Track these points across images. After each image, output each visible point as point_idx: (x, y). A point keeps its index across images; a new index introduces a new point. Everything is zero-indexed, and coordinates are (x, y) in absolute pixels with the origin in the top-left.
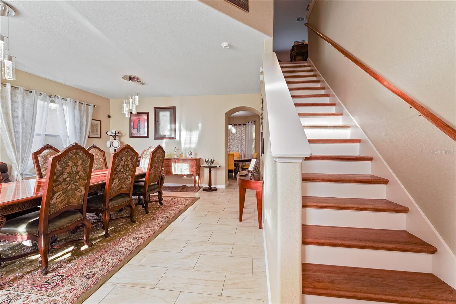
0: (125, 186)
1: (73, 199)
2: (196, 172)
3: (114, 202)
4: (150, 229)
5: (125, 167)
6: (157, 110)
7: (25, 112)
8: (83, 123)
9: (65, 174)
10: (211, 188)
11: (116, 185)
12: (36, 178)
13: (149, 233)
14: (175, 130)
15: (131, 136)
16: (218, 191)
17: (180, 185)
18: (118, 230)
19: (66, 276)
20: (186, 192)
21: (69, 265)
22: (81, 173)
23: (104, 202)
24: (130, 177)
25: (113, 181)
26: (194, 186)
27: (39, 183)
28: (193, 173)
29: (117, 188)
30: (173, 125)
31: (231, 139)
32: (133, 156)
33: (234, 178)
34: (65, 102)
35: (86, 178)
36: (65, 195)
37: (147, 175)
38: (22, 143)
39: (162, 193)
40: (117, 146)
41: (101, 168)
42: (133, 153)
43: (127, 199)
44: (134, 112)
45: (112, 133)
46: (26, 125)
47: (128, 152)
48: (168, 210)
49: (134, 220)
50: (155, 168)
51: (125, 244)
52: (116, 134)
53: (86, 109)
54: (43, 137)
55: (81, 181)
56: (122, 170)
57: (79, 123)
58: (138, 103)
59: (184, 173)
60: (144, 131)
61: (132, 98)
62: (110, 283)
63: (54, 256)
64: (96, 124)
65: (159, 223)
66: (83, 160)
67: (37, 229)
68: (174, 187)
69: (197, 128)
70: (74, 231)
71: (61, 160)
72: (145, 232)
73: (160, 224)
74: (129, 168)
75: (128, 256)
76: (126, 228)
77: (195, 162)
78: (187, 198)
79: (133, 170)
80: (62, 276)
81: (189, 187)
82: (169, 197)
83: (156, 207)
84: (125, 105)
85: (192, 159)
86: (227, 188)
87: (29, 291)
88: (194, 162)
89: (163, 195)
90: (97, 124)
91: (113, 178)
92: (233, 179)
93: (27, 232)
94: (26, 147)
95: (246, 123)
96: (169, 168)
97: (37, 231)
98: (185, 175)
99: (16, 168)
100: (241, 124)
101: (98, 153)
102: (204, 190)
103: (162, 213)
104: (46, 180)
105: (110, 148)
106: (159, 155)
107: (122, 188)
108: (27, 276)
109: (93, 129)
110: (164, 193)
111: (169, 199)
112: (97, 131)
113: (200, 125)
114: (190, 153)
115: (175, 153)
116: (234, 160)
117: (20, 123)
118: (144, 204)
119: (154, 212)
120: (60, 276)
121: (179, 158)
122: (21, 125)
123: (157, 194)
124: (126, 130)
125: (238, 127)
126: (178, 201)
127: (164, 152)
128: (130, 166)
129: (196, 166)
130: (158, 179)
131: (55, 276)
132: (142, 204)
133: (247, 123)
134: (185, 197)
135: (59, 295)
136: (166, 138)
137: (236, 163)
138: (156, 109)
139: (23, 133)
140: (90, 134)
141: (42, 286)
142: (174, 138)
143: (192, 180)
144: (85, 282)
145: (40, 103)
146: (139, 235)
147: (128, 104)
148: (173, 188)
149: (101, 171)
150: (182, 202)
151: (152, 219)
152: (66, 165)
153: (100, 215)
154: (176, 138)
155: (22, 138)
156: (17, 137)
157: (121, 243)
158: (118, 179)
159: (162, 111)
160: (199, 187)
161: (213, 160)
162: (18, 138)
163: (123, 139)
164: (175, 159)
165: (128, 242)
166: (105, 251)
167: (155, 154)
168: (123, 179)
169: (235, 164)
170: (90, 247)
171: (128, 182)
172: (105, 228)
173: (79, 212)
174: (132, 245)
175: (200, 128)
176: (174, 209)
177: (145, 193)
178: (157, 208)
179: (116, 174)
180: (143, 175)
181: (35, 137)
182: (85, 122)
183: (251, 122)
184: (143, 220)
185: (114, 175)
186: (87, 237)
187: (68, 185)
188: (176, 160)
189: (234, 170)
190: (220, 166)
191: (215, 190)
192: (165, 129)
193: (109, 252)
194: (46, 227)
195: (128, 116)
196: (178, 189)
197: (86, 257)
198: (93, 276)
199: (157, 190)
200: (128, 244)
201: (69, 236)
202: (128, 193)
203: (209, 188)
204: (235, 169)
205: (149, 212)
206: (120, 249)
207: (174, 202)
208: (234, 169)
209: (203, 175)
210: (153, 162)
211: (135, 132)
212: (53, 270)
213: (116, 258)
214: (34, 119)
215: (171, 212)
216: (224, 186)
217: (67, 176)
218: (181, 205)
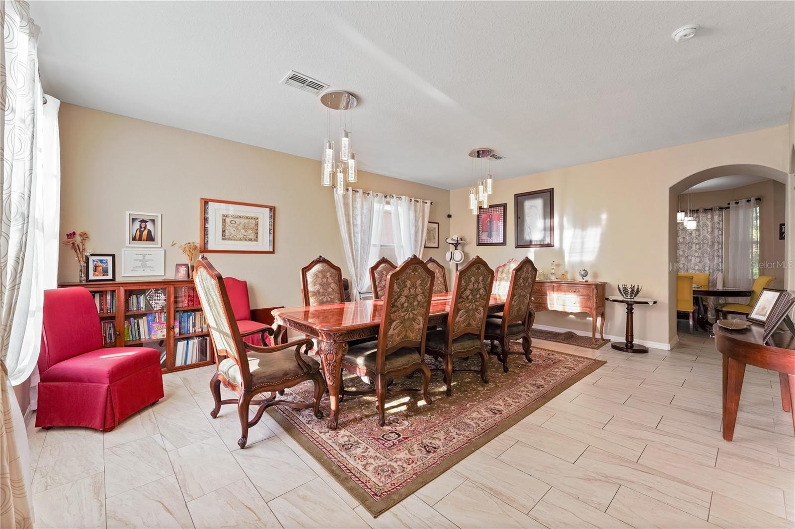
0: (475, 321)
1: (410, 332)
2: (597, 309)
3: (459, 344)
4: (513, 400)
5: (474, 291)
6: (520, 199)
7: (364, 219)
8: (418, 228)
9: (402, 298)
10: (632, 346)
11: (462, 319)
12: (373, 299)
13: (511, 408)
14: (552, 229)
15: (479, 244)
16: (649, 354)
17: (562, 330)
18: (463, 389)
19: (403, 438)
20: (575, 345)
21: (406, 423)
22: (419, 298)
23: (446, 343)
24: (481, 309)
25: (458, 313)
26: (591, 336)
27: (375, 306)
28: (591, 311)
29: (463, 324)
30: (548, 221)
31: (683, 243)
32: (485, 275)
33: (691, 331)
34: (399, 202)
35: (425, 305)
36: (402, 325)
37: (506, 308)
38: (361, 256)
39: (531, 341)
40: (459, 259)
41: (440, 291)
42: (486, 271)
43: (477, 343)
44: (485, 206)
45: (452, 239)
46: (364, 235)
47: (480, 269)
48: (542, 373)
49: (486, 379)
50: (519, 297)
51: (475, 415)
52: (459, 242)
53: (422, 209)
54: (378, 248)
55: (419, 308)
56: (470, 297)
57: (414, 229)
58: (491, 190)
59: (568, 310)
60: (498, 235)
61: (482, 184)
62: (456, 471)
63: (390, 403)
64: (433, 229)
65: (528, 394)
66: (422, 279)
67: (375, 365)
68: (550, 333)
69: (597, 222)
70: (410, 377)
71: (398, 279)
72: (505, 403)
73: (529, 396)
74: (480, 295)
75: (480, 437)
76: (474, 388)
77: (595, 291)
78: (579, 357)
79: (485, 297)
80: (399, 436)
81: (580, 337)
82: (542, 349)
83: (520, 364)
84: (472, 196)
85: (587, 285)
86: (673, 350)
87: (367, 441)
88: (593, 289)
89: (532, 345)
90: (435, 228)
91: (458, 308)
92: (690, 333)
93: (366, 366)
94: (363, 261)
95: (729, 204)
96: (541, 298)
97: (374, 367)
98: (572, 313)
99: (355, 285)
100: (711, 209)
101: (436, 269)
102: (616, 347)
103: (530, 376)
104: (384, 303)
105: (451, 263)
106: (526, 275)
107: (469, 325)
108: (366, 420)
109: (430, 236)
110: (535, 342)
111: (543, 353)
112: (434, 238)
113: (604, 217)
114: (583, 273)
115: (553, 271)
116: (693, 291)
117: (359, 232)
118: (502, 355)
119: (517, 371)
120: (397, 434)
121: (560, 280)
122: (359, 235)
123: (521, 341)
124: (471, 235)
125: (702, 216)
126: (560, 361)
127: (536, 270)
128: (481, 291)
129: (597, 297)
130: (525, 315)
131: (392, 433)
132: (497, 354)
133: (732, 205)
134: (574, 356)
135: (396, 462)
136: (536, 246)
137: (699, 297)
138: (518, 198)
139: (361, 244)
140: (426, 242)
141: (379, 440)
142: (551, 244)
143: (587, 324)
144: (425, 456)
145: (377, 206)
146: (496, 406)
147: (477, 194)
148: (549, 335)
149: (440, 296)
150: (569, 363)
151: (515, 384)
152: (404, 285)
153: (440, 359)
154: (555, 245)
155: (361, 250)
156: (356, 249)
157: (469, 411)
158: (464, 310)
159: (529, 199)
160: (603, 339)
161: (638, 289)
162: (357, 251)
163: (467, 249)
164: (552, 282)
165: (478, 412)
166: (448, 417)
167: (519, 273)
168: (472, 311)
169: (696, 301)
170: (429, 404)
171: (478, 316)
172: (446, 381)
173: (417, 352)
174: (485, 420)
175: (604, 222)
176: (553, 374)
177: (504, 337)
178: (524, 366)
179: (462, 302)
180: (500, 307)
181: (372, 248)
182: (421, 227)
183: (745, 200)
184: (501, 382)
185: (459, 303)
186: (426, 390)
187: (406, 313)
188: (554, 284)
189: (693, 313)
190: (655, 302)
191: (644, 351)
192: (535, 230)
193: (453, 421)
194: (384, 364)
195: (476, 213)
196: (558, 338)
197: (425, 418)
198: (434, 451)
199: (523, 335)
200: (480, 416)
201: (404, 382)
202: (478, 333)
203: (626, 345)
204: (694, 311)
205: (509, 369)
206: (468, 421)
207: (552, 362)
208: (692, 311)
209: (612, 319)
210: (516, 287)
211: (484, 238)
212: (390, 423)
213: (463, 433)
214: (370, 226)
215: (549, 379)
216: (666, 347)
217: (404, 300)
218: (568, 370)
